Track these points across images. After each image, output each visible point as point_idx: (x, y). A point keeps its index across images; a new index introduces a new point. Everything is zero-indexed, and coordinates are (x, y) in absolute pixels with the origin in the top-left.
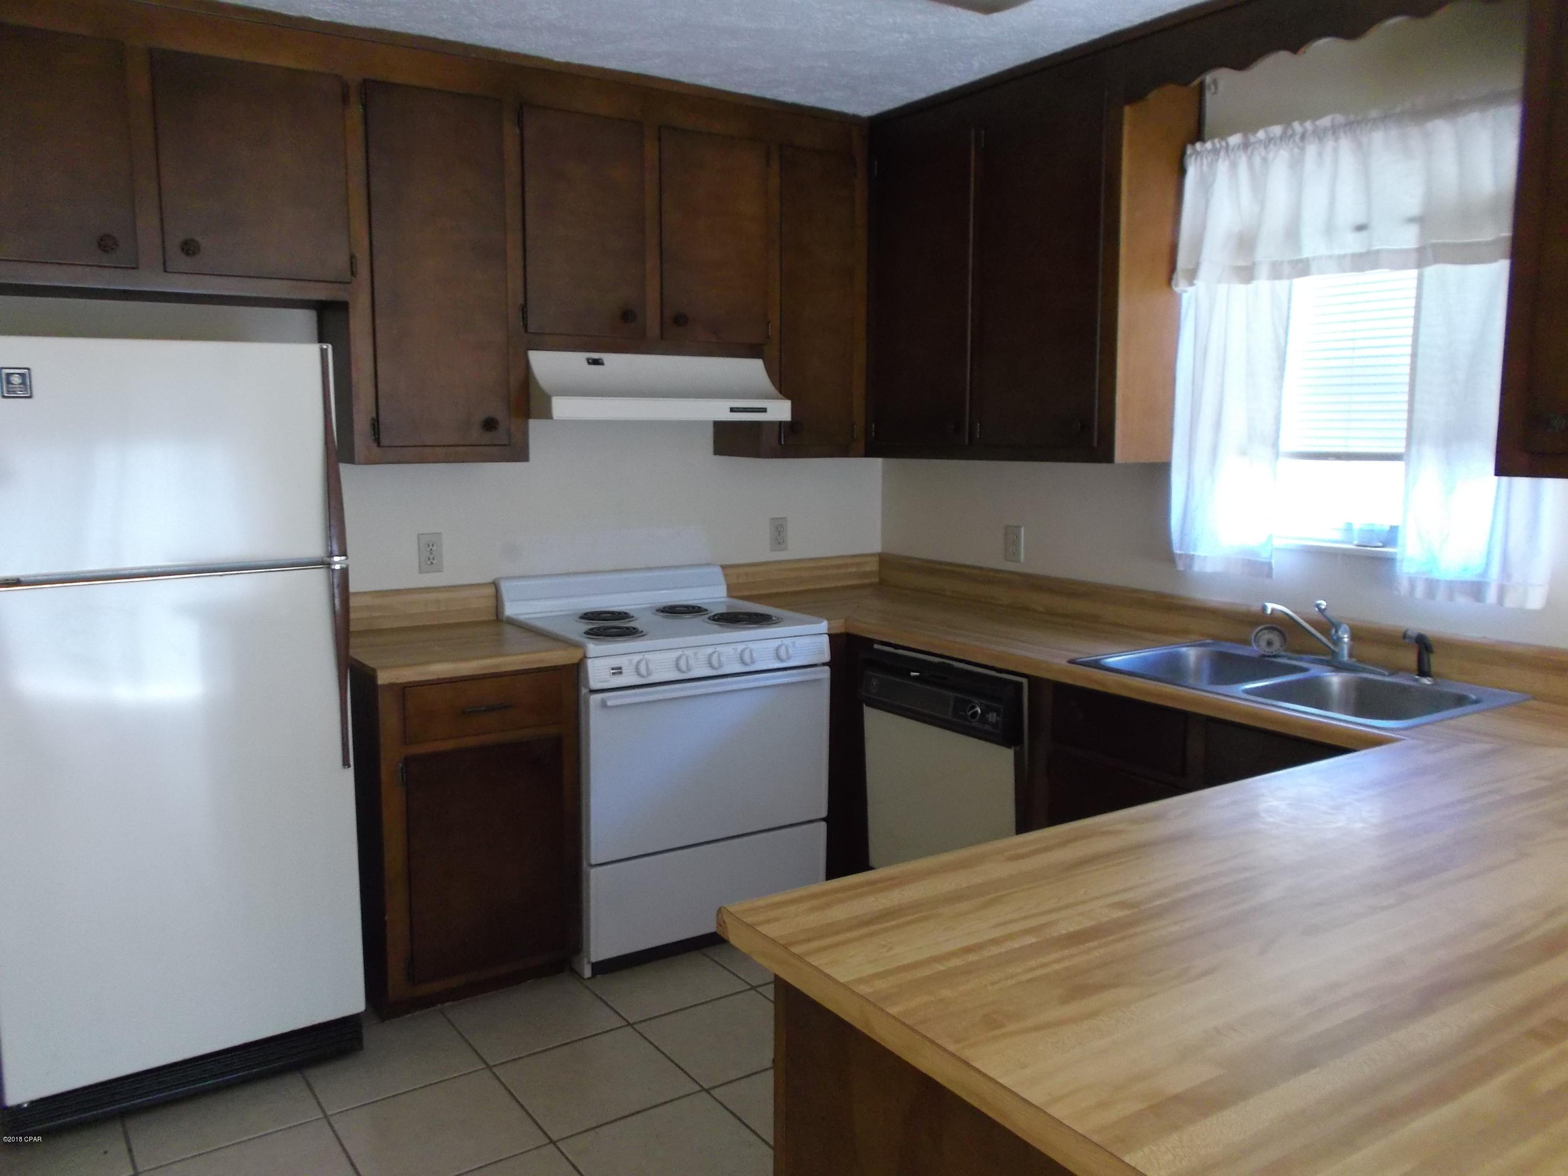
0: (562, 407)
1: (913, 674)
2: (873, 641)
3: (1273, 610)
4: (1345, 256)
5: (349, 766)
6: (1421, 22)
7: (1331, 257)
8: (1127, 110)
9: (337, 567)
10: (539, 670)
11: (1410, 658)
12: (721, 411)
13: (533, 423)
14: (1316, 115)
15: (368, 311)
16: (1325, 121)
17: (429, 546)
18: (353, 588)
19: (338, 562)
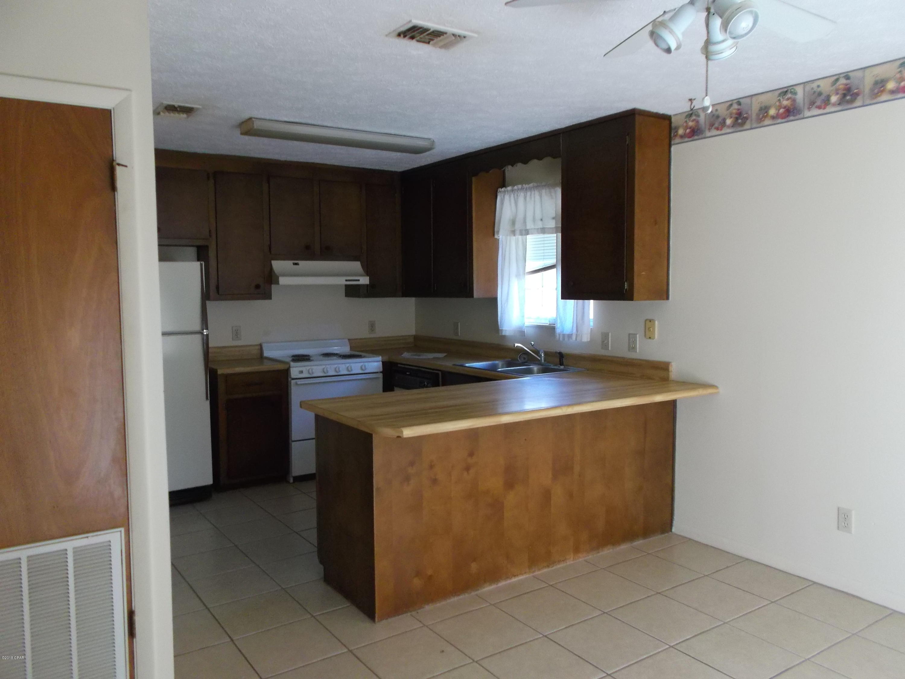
0: (283, 281)
1: (407, 373)
2: (397, 364)
3: (517, 346)
4: (539, 228)
5: (208, 399)
6: (541, 161)
7: (535, 229)
8: (474, 179)
9: (205, 333)
10: (274, 371)
11: (557, 360)
12: (342, 281)
13: (273, 286)
14: (529, 183)
15: (215, 247)
16: (531, 185)
17: (236, 330)
18: (210, 345)
19: (205, 332)
